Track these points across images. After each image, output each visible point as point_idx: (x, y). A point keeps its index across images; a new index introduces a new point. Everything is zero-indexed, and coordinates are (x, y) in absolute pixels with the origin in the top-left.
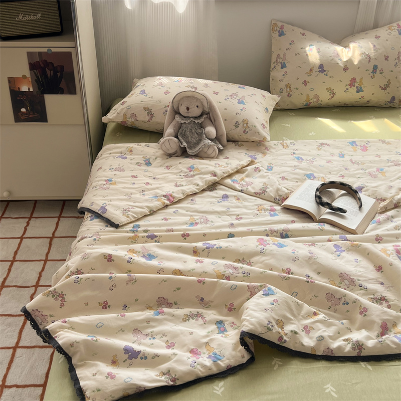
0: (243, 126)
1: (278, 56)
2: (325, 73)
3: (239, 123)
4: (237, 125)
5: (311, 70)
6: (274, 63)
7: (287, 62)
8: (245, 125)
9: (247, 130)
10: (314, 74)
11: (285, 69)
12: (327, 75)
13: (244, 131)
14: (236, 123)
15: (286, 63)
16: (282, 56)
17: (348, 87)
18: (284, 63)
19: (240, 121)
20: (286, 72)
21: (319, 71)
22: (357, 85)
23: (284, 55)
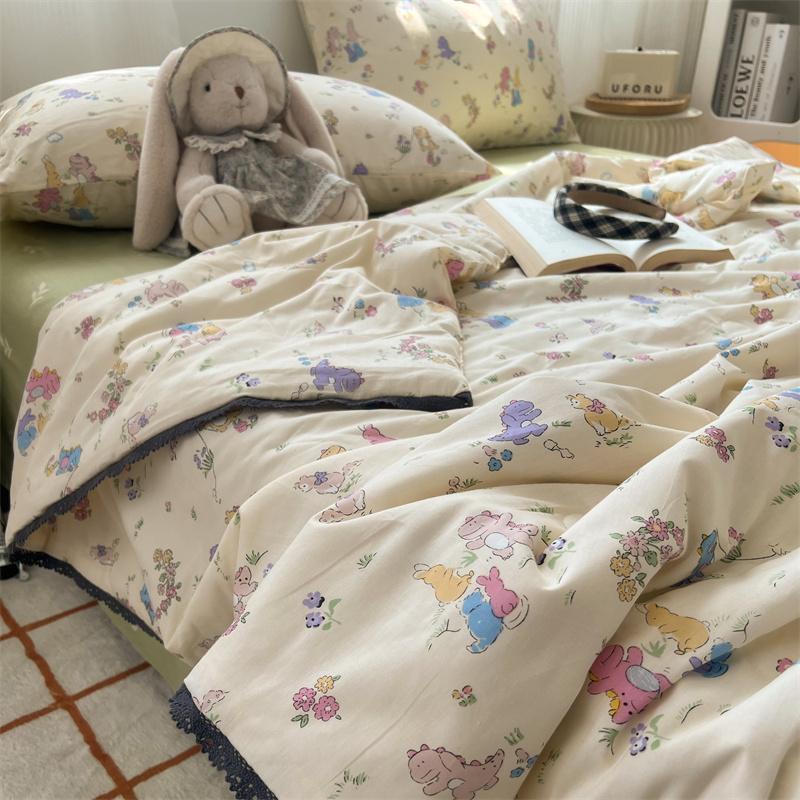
0: (422, 145)
1: (332, 33)
2: (454, 57)
3: (409, 139)
4: (404, 146)
5: (424, 54)
6: (324, 54)
7: (364, 42)
8: (426, 142)
9: (436, 153)
10: (434, 62)
11: (362, 62)
12: (459, 64)
13: (430, 158)
14: (400, 142)
15: (361, 45)
16: (343, 30)
17: (499, 91)
18: (357, 46)
19: (409, 134)
20: (368, 67)
21: (443, 55)
22: (511, 85)
23: (350, 24)
